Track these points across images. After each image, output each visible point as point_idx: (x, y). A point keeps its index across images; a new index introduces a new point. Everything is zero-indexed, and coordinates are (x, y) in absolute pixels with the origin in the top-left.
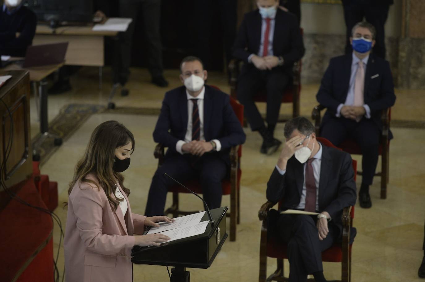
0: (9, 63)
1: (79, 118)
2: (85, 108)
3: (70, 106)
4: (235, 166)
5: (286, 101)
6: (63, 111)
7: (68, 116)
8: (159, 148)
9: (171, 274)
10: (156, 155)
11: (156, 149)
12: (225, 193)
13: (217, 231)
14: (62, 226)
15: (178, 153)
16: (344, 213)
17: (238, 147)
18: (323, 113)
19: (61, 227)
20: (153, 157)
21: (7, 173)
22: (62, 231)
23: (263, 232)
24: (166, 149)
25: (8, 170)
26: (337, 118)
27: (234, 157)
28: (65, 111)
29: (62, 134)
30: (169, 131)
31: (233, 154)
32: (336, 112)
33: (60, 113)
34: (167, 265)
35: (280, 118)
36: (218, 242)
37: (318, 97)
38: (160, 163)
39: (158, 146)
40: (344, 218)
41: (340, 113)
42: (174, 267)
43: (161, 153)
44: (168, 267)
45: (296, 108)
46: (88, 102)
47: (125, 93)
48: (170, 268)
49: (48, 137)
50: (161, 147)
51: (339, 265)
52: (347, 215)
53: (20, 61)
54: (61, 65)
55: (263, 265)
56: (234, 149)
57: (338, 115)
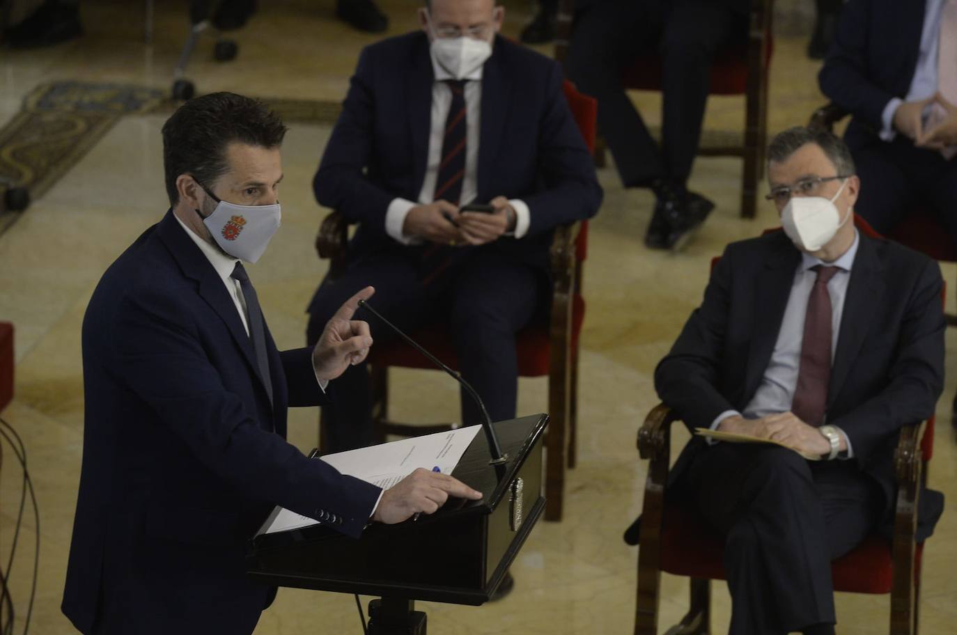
1: (81, 125)
2: (99, 96)
3: (55, 88)
4: (564, 289)
5: (726, 90)
6: (32, 103)
7: (49, 118)
8: (334, 226)
9: (367, 619)
10: (323, 248)
11: (323, 230)
12: (532, 372)
13: (514, 489)
15: (391, 240)
16: (903, 443)
17: (575, 230)
18: (840, 127)
19: (24, 464)
20: (314, 252)
22: (26, 475)
23: (649, 496)
24: (352, 230)
26: (885, 143)
27: (563, 261)
28: (39, 104)
29: (28, 175)
30: (365, 170)
31: (559, 251)
32: (879, 126)
33: (24, 108)
34: (357, 591)
35: (704, 142)
36: (517, 525)
39: (329, 219)
40: (902, 456)
41: (894, 129)
42: (380, 598)
43: (338, 240)
44: (361, 596)
45: (755, 113)
46: (112, 77)
47: (225, 54)
48: (366, 600)
50: (337, 222)
51: (883, 602)
52: (911, 449)
55: (647, 597)
56: (565, 235)
57: (885, 135)
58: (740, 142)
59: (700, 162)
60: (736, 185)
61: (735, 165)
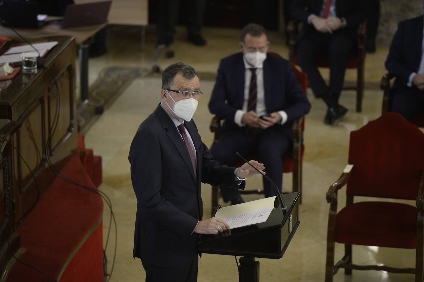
0: (45, 23)
1: (120, 83)
2: (126, 72)
3: (110, 69)
4: (298, 141)
5: (352, 67)
6: (102, 75)
7: (109, 80)
8: (216, 121)
9: (239, 264)
10: (212, 129)
11: (212, 122)
12: (287, 171)
13: (289, 218)
14: (113, 206)
17: (301, 121)
18: (392, 81)
19: (111, 208)
20: (209, 131)
21: (52, 148)
22: (112, 212)
23: (331, 216)
24: (222, 122)
25: (53, 145)
26: (409, 88)
27: (297, 132)
28: (105, 75)
29: (102, 101)
30: (226, 102)
31: (296, 128)
32: (407, 80)
33: (100, 76)
34: (235, 255)
36: (291, 230)
37: (388, 64)
38: (216, 137)
39: (214, 118)
41: (413, 83)
42: (243, 257)
43: (217, 126)
44: (236, 256)
45: (361, 75)
46: (130, 65)
47: (170, 55)
48: (238, 258)
49: (88, 105)
50: (217, 119)
53: (58, 21)
54: (102, 26)
55: (330, 251)
56: (298, 123)
57: (409, 85)
58: (355, 85)
59: (343, 93)
60: (354, 100)
61: (354, 93)
